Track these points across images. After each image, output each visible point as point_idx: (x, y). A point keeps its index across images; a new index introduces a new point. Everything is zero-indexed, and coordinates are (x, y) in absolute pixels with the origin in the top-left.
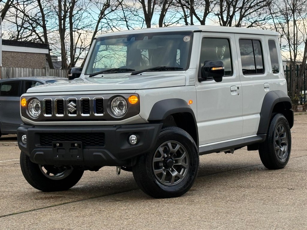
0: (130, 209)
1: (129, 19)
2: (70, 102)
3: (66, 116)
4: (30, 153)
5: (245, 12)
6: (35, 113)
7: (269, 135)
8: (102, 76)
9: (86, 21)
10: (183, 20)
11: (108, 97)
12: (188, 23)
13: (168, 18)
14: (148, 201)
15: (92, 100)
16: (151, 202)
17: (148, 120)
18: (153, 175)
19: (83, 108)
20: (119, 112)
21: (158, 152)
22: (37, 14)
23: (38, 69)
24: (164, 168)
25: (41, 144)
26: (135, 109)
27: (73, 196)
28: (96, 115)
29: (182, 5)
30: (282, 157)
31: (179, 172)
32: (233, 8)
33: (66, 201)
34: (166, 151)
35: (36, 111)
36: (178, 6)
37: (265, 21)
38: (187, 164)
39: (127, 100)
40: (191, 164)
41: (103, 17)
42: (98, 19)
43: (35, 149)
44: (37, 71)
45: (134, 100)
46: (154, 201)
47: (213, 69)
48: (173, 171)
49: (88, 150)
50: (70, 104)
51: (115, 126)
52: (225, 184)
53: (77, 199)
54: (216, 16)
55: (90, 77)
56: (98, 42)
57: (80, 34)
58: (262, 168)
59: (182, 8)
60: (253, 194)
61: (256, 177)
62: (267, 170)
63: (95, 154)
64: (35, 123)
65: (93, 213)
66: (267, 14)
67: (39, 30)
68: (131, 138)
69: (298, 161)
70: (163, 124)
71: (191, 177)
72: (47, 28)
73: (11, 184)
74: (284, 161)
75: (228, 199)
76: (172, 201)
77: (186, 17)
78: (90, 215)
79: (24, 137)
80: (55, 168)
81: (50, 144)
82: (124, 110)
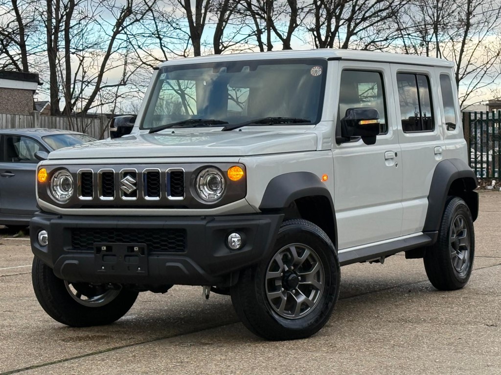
0: (232, 359)
1: (164, 36)
2: (125, 177)
3: (118, 199)
4: (54, 263)
5: (355, 28)
6: (62, 194)
7: (442, 234)
8: (173, 132)
9: (92, 38)
10: (255, 37)
11: (193, 169)
12: (263, 43)
13: (231, 34)
14: (256, 345)
15: (163, 173)
16: (263, 346)
17: (259, 208)
18: (265, 302)
19: (148, 186)
20: (210, 194)
21: (275, 261)
22: (9, 23)
23: (21, 116)
24: (283, 289)
25: (73, 246)
26: (238, 189)
27: (126, 335)
28: (171, 198)
29: (253, 14)
30: (461, 269)
31: (308, 295)
32: (335, 19)
33: (117, 345)
34: (286, 260)
35: (65, 190)
36: (247, 15)
37: (388, 41)
38: (321, 283)
39: (224, 174)
40: (327, 283)
41: (121, 30)
42: (113, 33)
43: (62, 256)
44: (20, 119)
45: (238, 173)
46: (268, 345)
47: (362, 123)
48: (297, 294)
49: (157, 257)
50: (126, 180)
51: (203, 217)
52: (376, 316)
53: (134, 340)
54: (310, 32)
55: (150, 132)
56: (162, 75)
57: (83, 57)
58: (426, 288)
59: (253, 19)
60: (430, 333)
61: (424, 303)
62: (437, 291)
63: (168, 264)
64: (62, 211)
65: (170, 366)
66: (391, 30)
67: (14, 50)
68: (231, 239)
69: (481, 275)
70: (284, 214)
71: (327, 304)
72: (28, 48)
73: (9, 313)
74: (465, 277)
75: (392, 342)
76: (297, 345)
77: (259, 33)
78: (167, 371)
79: (44, 234)
80: (92, 286)
81: (90, 246)
82: (219, 192)
